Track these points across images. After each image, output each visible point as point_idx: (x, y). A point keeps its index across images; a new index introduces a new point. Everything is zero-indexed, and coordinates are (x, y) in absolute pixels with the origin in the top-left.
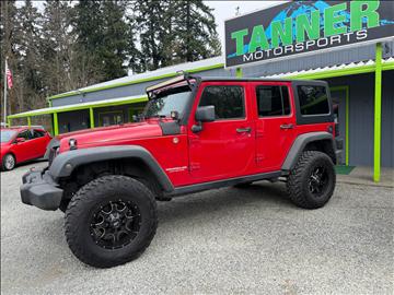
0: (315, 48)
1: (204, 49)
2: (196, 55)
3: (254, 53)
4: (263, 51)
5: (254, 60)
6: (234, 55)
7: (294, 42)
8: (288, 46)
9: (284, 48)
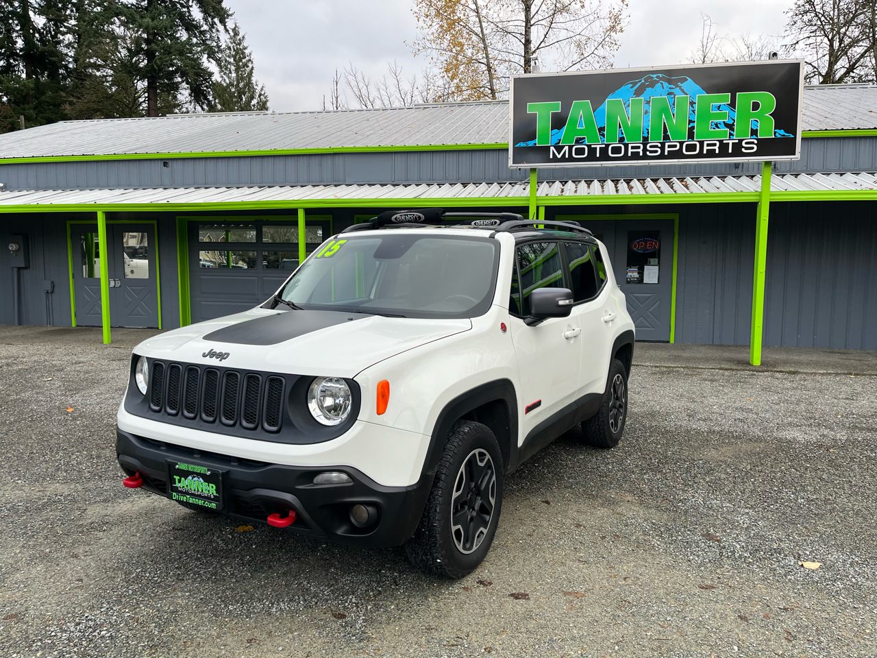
0: (677, 155)
1: (196, 64)
2: (171, 75)
3: (570, 148)
4: (589, 146)
5: (571, 159)
6: (531, 144)
7: (646, 140)
8: (635, 144)
9: (626, 146)
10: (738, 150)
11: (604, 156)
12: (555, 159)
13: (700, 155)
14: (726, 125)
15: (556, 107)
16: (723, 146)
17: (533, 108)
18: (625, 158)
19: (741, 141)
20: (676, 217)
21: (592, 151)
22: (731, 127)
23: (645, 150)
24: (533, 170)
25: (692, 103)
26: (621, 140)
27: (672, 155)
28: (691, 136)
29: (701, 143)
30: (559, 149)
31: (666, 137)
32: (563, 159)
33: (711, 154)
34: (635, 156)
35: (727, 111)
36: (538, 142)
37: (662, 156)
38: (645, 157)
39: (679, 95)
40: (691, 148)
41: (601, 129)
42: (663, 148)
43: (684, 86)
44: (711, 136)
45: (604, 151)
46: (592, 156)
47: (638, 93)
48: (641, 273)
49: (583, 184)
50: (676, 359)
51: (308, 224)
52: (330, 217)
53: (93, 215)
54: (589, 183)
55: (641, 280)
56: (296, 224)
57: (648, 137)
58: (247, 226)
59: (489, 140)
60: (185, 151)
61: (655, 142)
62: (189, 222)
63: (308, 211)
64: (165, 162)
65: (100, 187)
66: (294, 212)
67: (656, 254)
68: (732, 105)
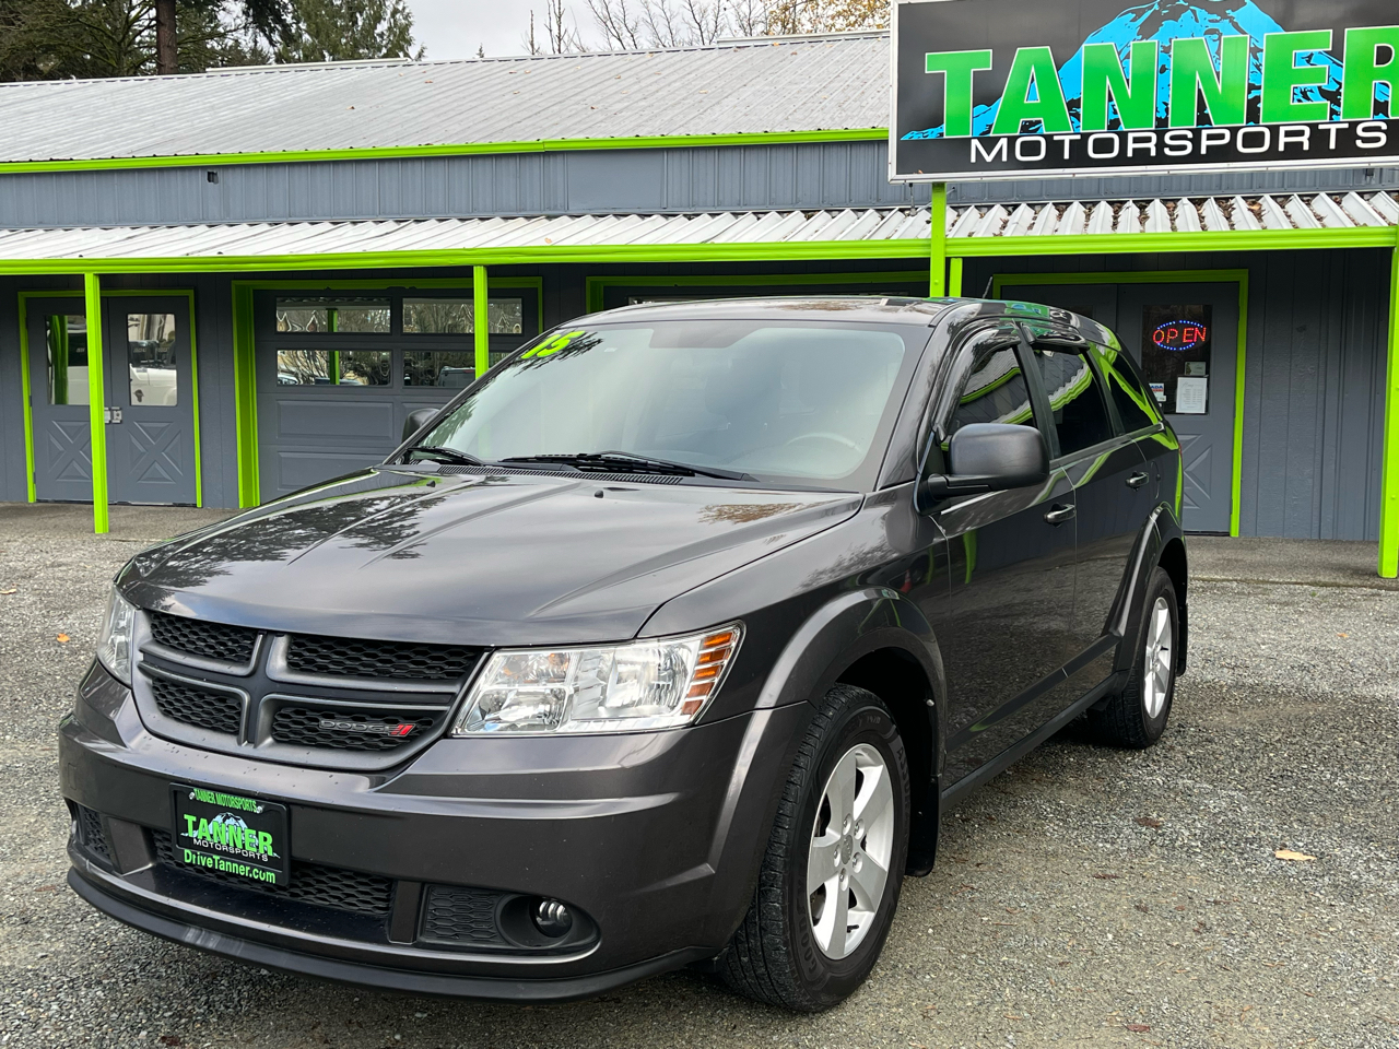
0: (1226, 153)
3: (1012, 141)
4: (1048, 138)
5: (1014, 164)
6: (932, 134)
7: (1162, 124)
8: (1139, 133)
9: (1123, 136)
10: (1347, 143)
11: (1079, 157)
12: (981, 165)
13: (1273, 154)
14: (1324, 94)
15: (983, 59)
16: (1319, 136)
17: (934, 63)
18: (1121, 160)
19: (1354, 125)
20: (1242, 276)
21: (1055, 147)
22: (1333, 97)
23: (1160, 145)
24: (939, 186)
25: (1255, 51)
26: (1113, 125)
27: (1216, 154)
28: (1253, 114)
29: (1274, 130)
30: (989, 143)
31: (1203, 119)
32: (997, 164)
33: (1294, 151)
34: (1142, 157)
35: (1325, 65)
36: (946, 131)
37: (1195, 157)
38: (1161, 159)
39: (1230, 35)
40: (1254, 140)
41: (1073, 104)
42: (1196, 141)
43: (1238, 15)
44: (1292, 116)
45: (1079, 146)
46: (1054, 159)
47: (1147, 31)
48: (1171, 391)
49: (1050, 211)
50: (1228, 565)
51: (493, 294)
52: (536, 282)
53: (77, 281)
54: (1062, 208)
55: (1169, 407)
56: (468, 294)
57: (1167, 118)
58: (371, 299)
59: (857, 123)
60: (252, 150)
61: (1180, 127)
62: (257, 292)
63: (493, 271)
64: (211, 173)
65: (86, 223)
66: (466, 272)
67: (1203, 354)
68: (1336, 53)
